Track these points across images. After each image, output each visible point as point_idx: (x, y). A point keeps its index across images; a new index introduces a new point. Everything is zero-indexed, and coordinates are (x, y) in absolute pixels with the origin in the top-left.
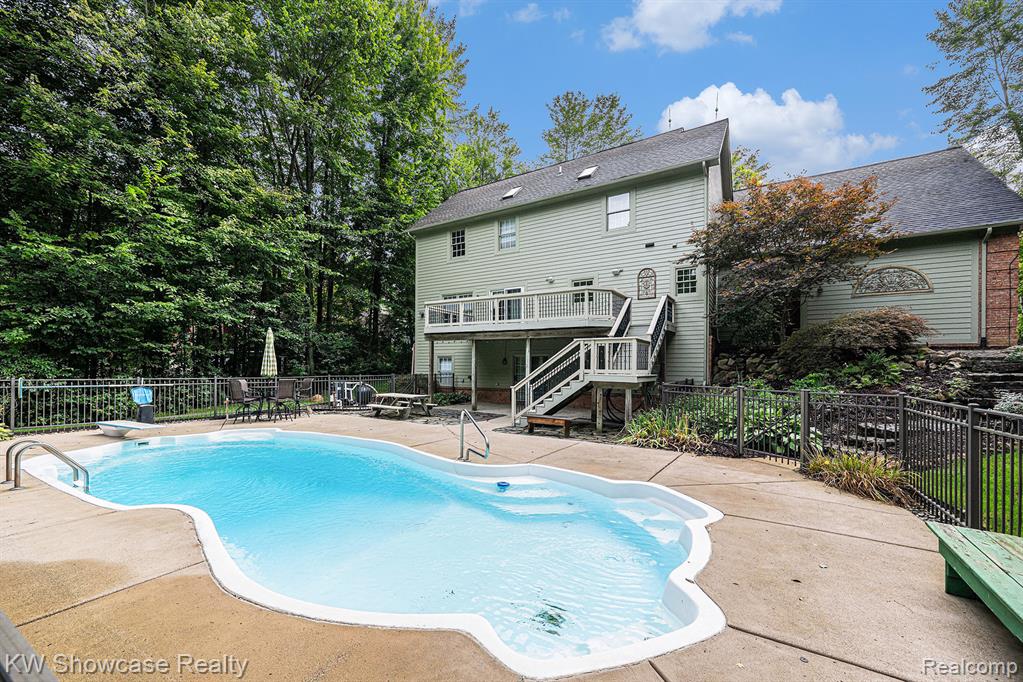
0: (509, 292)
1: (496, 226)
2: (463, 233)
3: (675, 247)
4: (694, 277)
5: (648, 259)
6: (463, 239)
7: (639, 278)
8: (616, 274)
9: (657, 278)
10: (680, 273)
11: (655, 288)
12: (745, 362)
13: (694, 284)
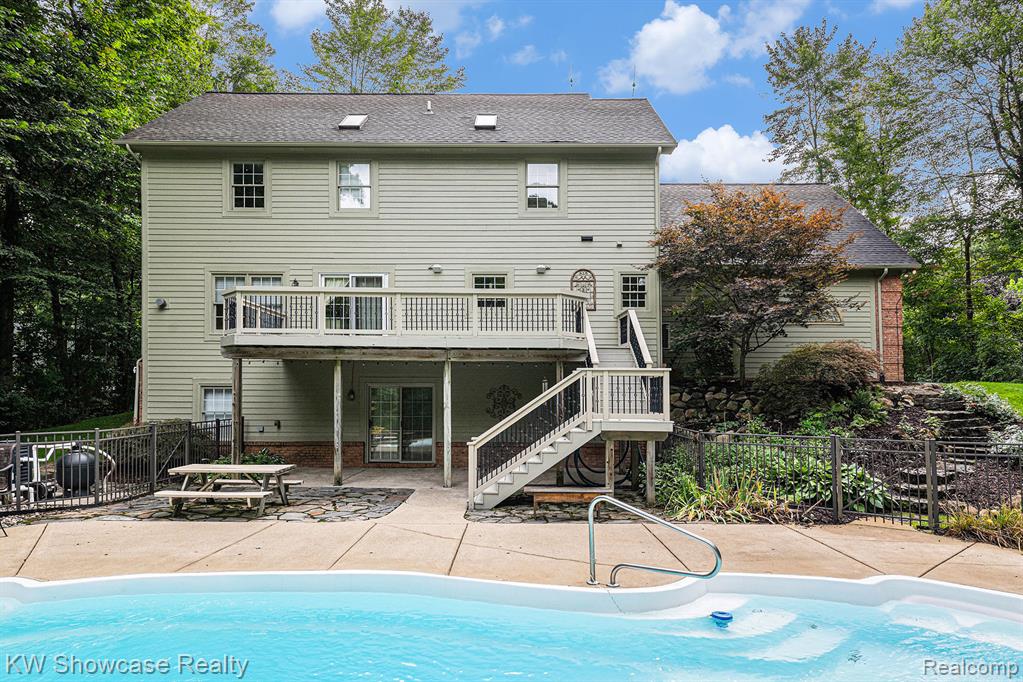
0: (359, 281)
1: (332, 170)
2: (260, 169)
3: (619, 246)
4: (642, 288)
5: (586, 257)
6: (259, 179)
7: (572, 281)
8: (541, 273)
9: (597, 284)
10: (626, 280)
11: (594, 297)
12: (704, 397)
13: (642, 296)
